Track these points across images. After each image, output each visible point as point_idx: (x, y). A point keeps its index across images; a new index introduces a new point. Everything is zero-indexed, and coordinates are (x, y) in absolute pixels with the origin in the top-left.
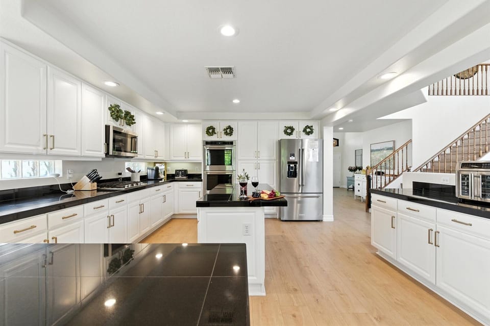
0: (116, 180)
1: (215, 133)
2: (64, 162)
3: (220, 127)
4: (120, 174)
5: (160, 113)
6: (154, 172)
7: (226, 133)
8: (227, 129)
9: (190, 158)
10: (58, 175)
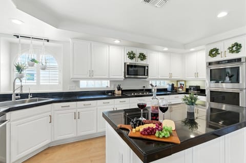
0: (142, 90)
1: (219, 54)
2: (110, 81)
3: (224, 47)
4: (144, 87)
5: (166, 49)
6: (171, 86)
7: (232, 51)
8: (233, 47)
9: (199, 77)
10: (108, 87)
